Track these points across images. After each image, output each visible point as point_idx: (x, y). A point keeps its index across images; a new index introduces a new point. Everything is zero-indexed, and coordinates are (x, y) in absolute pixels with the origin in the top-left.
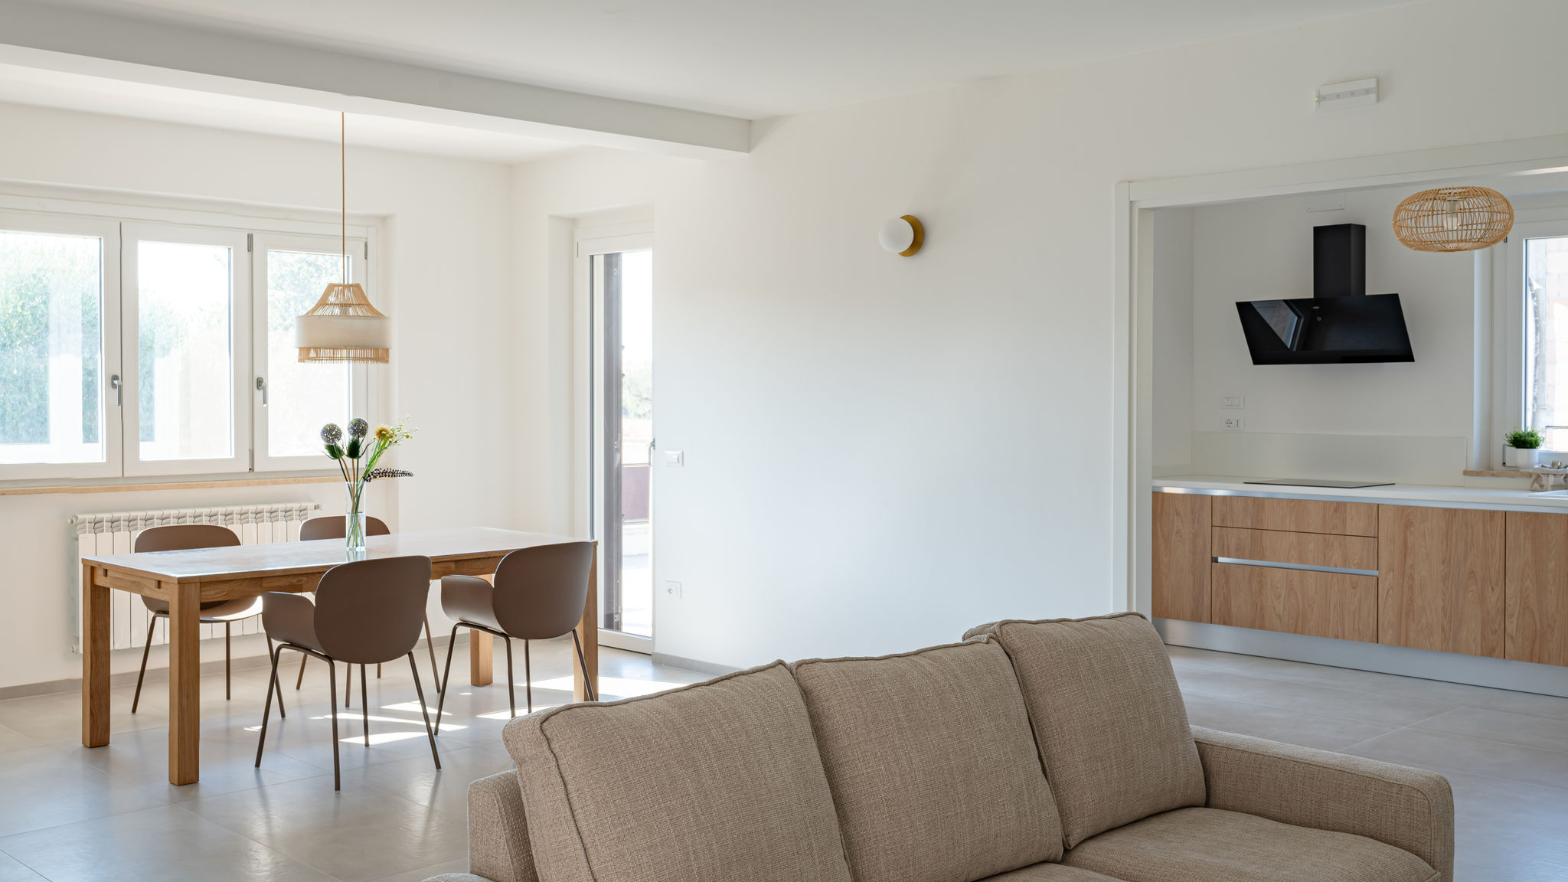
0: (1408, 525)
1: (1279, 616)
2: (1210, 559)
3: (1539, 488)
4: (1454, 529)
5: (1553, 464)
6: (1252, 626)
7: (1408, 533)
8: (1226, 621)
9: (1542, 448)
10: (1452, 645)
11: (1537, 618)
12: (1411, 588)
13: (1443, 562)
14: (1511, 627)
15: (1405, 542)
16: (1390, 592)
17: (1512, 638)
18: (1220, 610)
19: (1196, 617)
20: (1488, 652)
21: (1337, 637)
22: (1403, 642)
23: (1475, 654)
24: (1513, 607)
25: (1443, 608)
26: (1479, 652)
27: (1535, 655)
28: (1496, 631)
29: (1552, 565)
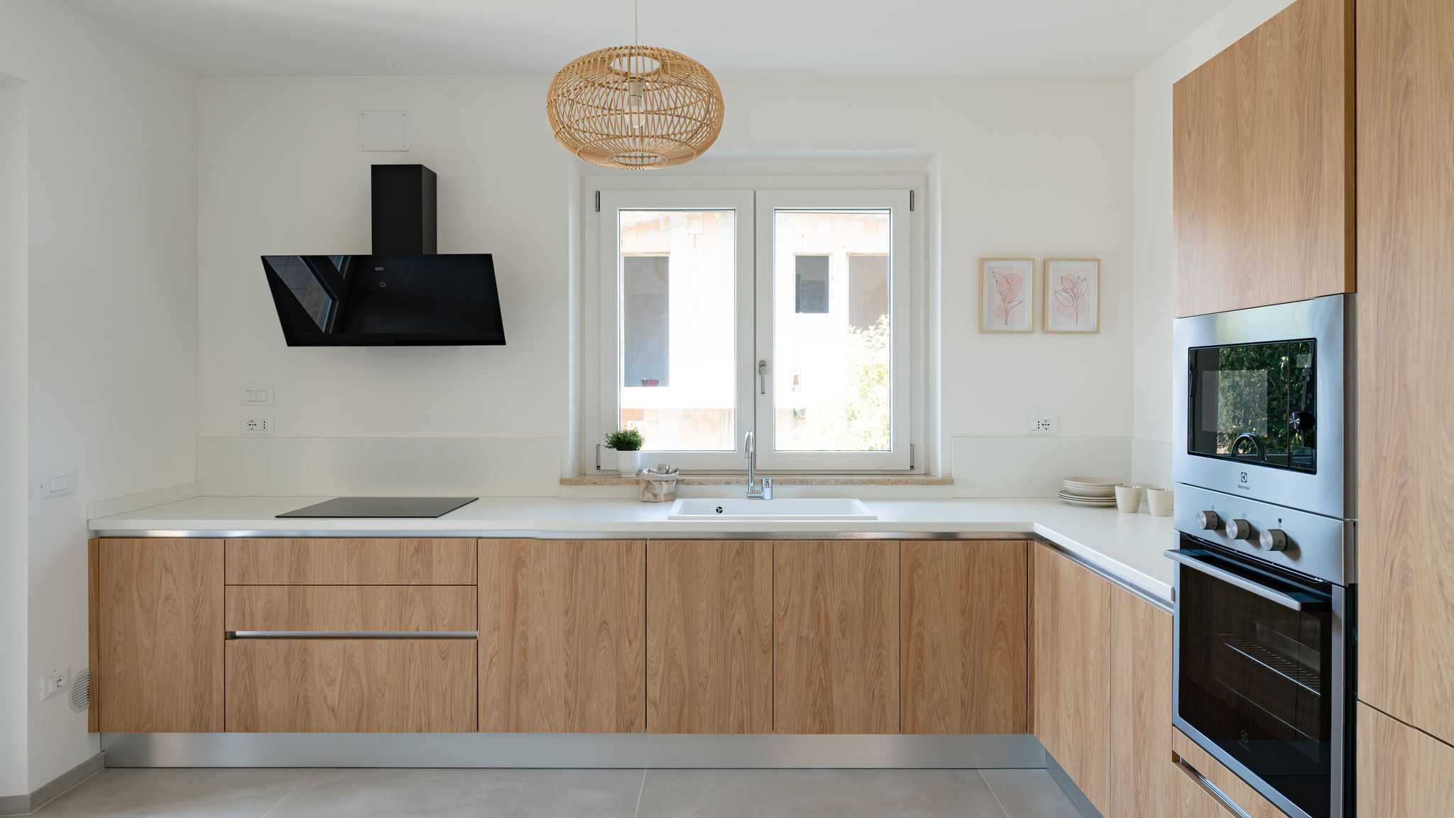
0: (518, 565)
1: (333, 710)
2: (222, 636)
3: (652, 498)
4: (580, 567)
5: (660, 468)
6: (292, 728)
7: (519, 576)
8: (249, 725)
9: (645, 447)
10: (578, 721)
11: (686, 675)
12: (524, 652)
13: (566, 613)
14: (654, 691)
15: (515, 588)
16: (495, 659)
17: (655, 703)
18: (239, 709)
19: (199, 725)
20: (626, 726)
21: (420, 731)
22: (513, 724)
23: (609, 732)
24: (657, 663)
25: (567, 675)
26: (614, 727)
27: (683, 724)
28: (635, 698)
29: (703, 605)
